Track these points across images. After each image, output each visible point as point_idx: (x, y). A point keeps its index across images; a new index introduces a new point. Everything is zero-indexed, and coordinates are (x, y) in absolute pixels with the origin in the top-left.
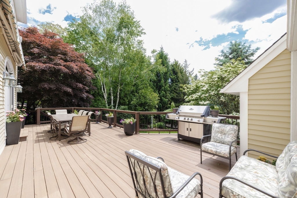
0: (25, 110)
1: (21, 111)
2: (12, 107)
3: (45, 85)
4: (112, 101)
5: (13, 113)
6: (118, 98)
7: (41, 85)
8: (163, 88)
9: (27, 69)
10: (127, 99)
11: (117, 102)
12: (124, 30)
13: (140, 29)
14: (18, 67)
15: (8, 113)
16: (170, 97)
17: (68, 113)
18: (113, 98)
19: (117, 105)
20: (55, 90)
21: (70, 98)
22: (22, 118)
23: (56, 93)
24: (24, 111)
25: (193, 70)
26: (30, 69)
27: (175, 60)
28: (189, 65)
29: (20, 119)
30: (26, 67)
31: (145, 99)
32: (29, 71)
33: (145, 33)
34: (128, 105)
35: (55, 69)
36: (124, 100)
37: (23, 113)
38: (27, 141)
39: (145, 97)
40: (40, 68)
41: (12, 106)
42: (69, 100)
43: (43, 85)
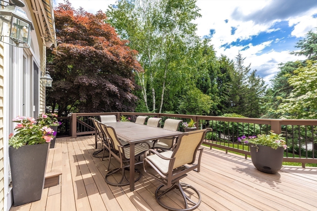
0: (57, 116)
1: (51, 117)
2: (34, 110)
3: (84, 79)
4: (154, 105)
5: (30, 121)
6: (162, 102)
7: (79, 79)
8: (210, 89)
9: (60, 53)
10: (172, 102)
11: (161, 106)
12: (174, 12)
13: (194, 10)
14: (47, 48)
15: (20, 122)
16: (219, 101)
17: (117, 121)
18: (156, 102)
19: (161, 110)
20: (96, 88)
21: (113, 100)
22: (48, 134)
23: (97, 92)
24: (55, 117)
25: (250, 66)
26: (63, 54)
27: (222, 56)
28: (244, 60)
29: (46, 138)
30: (59, 49)
31: (196, 102)
32: (62, 55)
33: (200, 15)
34: (174, 110)
35: (97, 54)
36: (169, 104)
37: (54, 121)
38: (60, 185)
39: (196, 100)
40: (77, 50)
41: (34, 107)
42: (112, 102)
43: (80, 79)
